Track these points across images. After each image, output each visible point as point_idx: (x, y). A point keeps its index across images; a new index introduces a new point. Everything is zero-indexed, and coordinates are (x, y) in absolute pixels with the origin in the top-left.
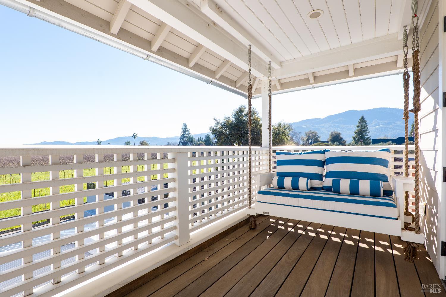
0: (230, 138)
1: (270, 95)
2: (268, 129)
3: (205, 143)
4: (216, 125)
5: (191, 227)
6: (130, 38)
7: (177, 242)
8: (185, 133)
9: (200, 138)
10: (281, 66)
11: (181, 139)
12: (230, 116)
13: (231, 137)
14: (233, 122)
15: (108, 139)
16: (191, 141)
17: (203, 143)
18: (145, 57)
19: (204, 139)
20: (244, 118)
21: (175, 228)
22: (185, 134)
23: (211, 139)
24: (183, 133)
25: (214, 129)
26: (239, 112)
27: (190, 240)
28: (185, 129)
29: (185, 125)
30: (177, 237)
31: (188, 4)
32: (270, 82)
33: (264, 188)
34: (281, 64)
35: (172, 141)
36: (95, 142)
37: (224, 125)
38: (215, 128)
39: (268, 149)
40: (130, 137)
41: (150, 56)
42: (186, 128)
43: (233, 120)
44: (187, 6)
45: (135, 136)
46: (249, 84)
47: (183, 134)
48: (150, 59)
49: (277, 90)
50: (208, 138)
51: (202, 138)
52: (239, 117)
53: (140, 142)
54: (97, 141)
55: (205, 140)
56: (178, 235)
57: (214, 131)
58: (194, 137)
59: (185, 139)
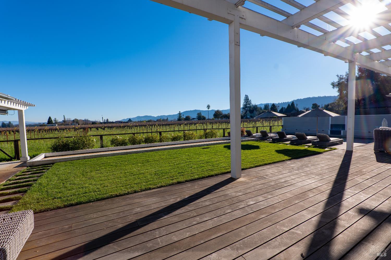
8: (247, 103)
24: (245, 104)
42: (248, 99)
59: (246, 109)
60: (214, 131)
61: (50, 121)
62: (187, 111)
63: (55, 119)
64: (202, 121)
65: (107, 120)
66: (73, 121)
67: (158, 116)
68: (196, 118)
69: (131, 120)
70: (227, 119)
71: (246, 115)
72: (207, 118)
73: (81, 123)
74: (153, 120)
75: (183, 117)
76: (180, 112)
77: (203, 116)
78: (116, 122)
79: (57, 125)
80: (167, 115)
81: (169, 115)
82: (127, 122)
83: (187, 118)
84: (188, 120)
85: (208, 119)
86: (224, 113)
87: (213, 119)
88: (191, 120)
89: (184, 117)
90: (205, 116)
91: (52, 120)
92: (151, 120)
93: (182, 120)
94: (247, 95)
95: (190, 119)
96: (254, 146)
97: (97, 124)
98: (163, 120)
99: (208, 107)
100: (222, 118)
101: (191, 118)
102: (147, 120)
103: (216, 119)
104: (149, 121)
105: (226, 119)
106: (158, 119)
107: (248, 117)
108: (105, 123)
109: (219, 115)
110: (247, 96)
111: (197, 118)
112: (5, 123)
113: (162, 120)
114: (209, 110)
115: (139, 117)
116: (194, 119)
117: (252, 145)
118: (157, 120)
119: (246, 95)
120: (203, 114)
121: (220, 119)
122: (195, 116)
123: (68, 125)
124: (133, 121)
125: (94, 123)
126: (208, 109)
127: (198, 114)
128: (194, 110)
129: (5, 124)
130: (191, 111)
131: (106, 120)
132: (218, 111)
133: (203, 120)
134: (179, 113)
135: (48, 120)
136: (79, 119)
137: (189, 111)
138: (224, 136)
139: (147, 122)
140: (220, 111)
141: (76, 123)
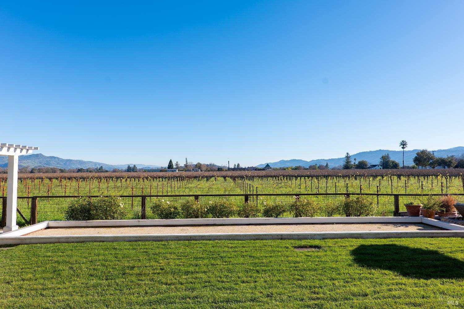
36: (342, 157)
60: (366, 200)
61: (170, 166)
62: (363, 153)
63: (177, 162)
64: (390, 171)
65: (238, 165)
66: (196, 165)
67: (313, 161)
68: (378, 164)
69: (269, 166)
70: (446, 167)
72: (401, 165)
73: (204, 169)
74: (302, 166)
75: (355, 163)
76: (347, 153)
77: (393, 162)
78: (248, 169)
79: (177, 170)
80: (328, 159)
81: (330, 158)
82: (263, 169)
83: (362, 165)
84: (363, 168)
85: (404, 167)
86: (437, 156)
87: (413, 167)
88: (369, 168)
89: (357, 163)
90: (397, 161)
91: (172, 164)
92: (299, 166)
93: (351, 167)
95: (366, 165)
96: (455, 260)
97: (223, 170)
98: (320, 167)
99: (404, 144)
100: (433, 165)
101: (369, 165)
102: (294, 167)
103: (420, 167)
104: (296, 169)
105: (444, 168)
106: (311, 165)
108: (234, 169)
109: (425, 159)
111: (381, 166)
112: (131, 166)
113: (317, 166)
114: (405, 150)
115: (282, 162)
116: (375, 166)
117: (450, 259)
118: (310, 167)
120: (392, 158)
121: (428, 168)
122: (377, 161)
123: (190, 171)
124: (272, 167)
125: (220, 169)
126: (403, 148)
127: (383, 158)
128: (377, 151)
129: (130, 168)
130: (371, 152)
131: (236, 166)
132: (423, 152)
133: (392, 168)
134: (346, 157)
135: (169, 163)
136: (202, 163)
137: (367, 152)
138: (396, 213)
139: (293, 169)
140: (429, 153)
141: (199, 169)
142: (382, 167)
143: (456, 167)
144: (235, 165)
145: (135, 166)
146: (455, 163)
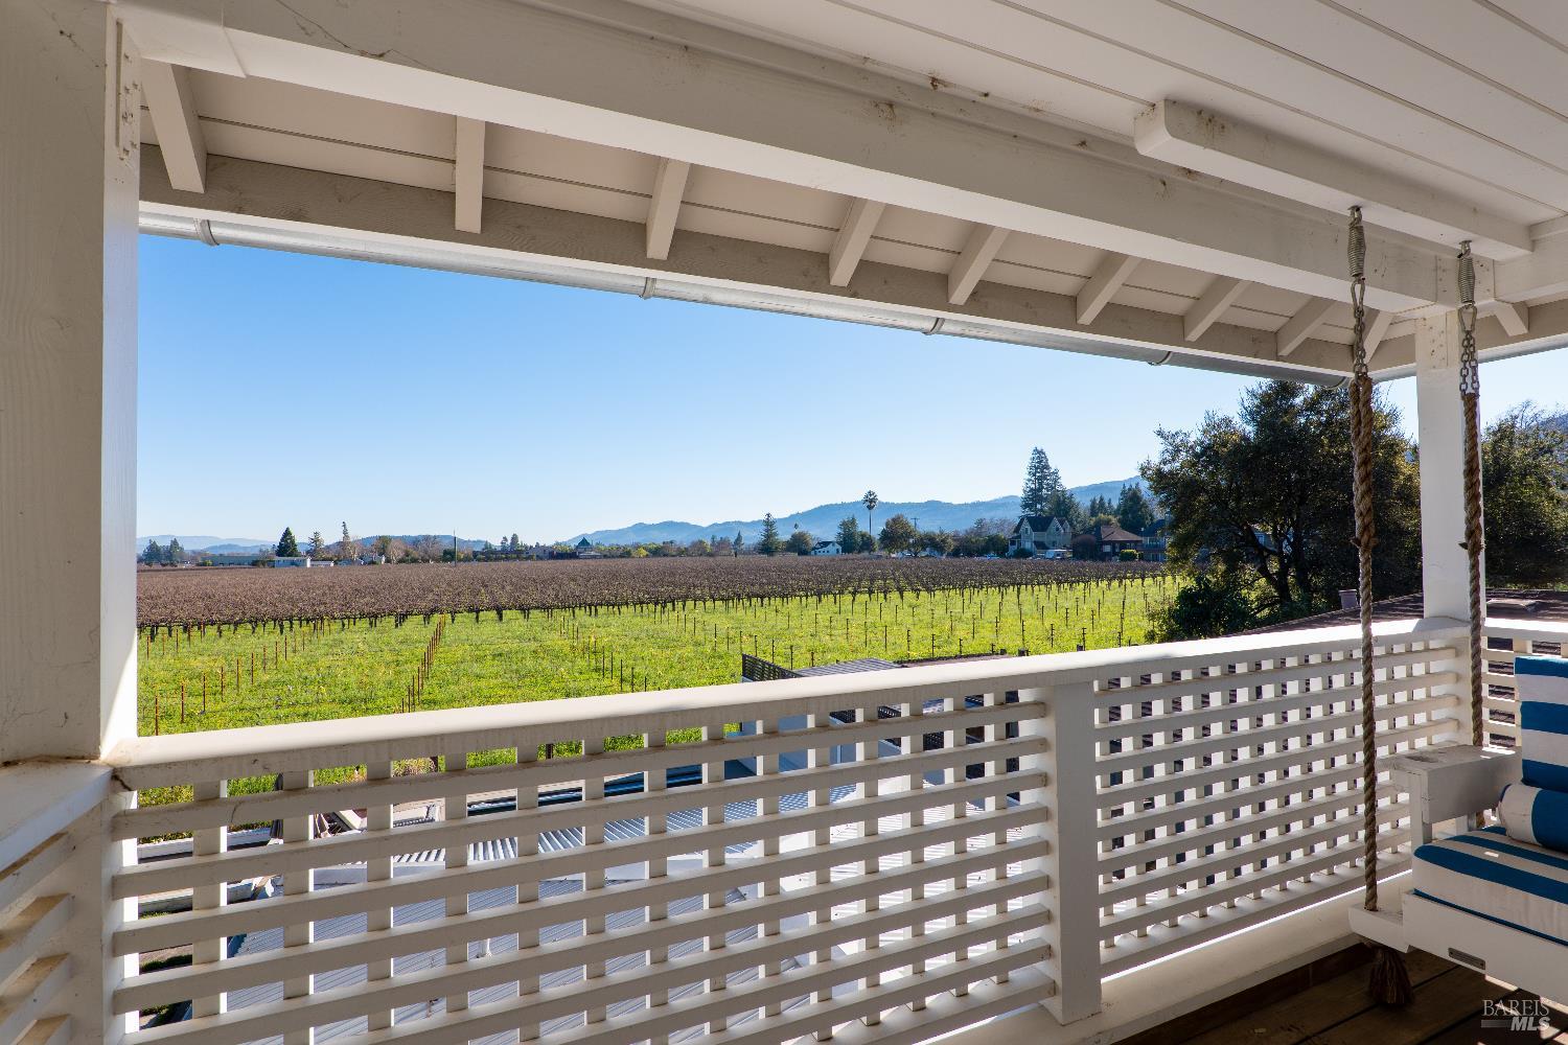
0: (1232, 504)
1: (1470, 390)
2: (1464, 546)
3: (1119, 521)
4: (1167, 456)
5: (1104, 953)
6: (885, 282)
7: (1054, 1004)
8: (1040, 484)
9: (1102, 499)
10: (1533, 245)
11: (1026, 506)
12: (1231, 416)
13: (1238, 500)
14: (1245, 438)
15: (794, 513)
16: (1066, 513)
17: (1114, 520)
18: (929, 325)
19: (1115, 504)
20: (1303, 420)
21: (1045, 952)
22: (1040, 489)
23: (1145, 506)
24: (1033, 486)
25: (1159, 472)
26: (1277, 393)
27: (1104, 1007)
28: (1040, 467)
29: (1040, 455)
30: (1052, 989)
31: (1083, 143)
32: (1468, 333)
33: (1446, 829)
34: (1532, 235)
35: (992, 514)
36: (759, 521)
37: (1203, 453)
38: (1166, 468)
39: (1465, 632)
40: (858, 502)
41: (944, 320)
42: (1047, 467)
43: (1250, 430)
44: (1081, 150)
45: (871, 501)
46: (1357, 373)
47: (1032, 490)
48: (945, 328)
49: (1505, 339)
50: (1131, 499)
51: (1106, 501)
52: (1275, 415)
53: (885, 521)
54: (764, 518)
55: (1118, 509)
56: (1059, 982)
57: (1161, 480)
58: (1077, 499)
59: (1039, 506)
61: (286, 546)
68: (833, 539)
71: (1020, 537)
75: (781, 539)
79: (308, 561)
83: (799, 543)
84: (801, 550)
88: (814, 549)
89: (787, 539)
93: (777, 548)
94: (1039, 449)
100: (913, 549)
101: (815, 542)
107: (1028, 545)
109: (900, 537)
110: (1044, 453)
111: (840, 543)
112: (159, 544)
116: (826, 544)
119: (1036, 450)
129: (158, 549)
132: (898, 520)
134: (766, 521)
141: (381, 555)
142: (840, 548)
143: (956, 553)
144: (505, 539)
145: (175, 543)
146: (952, 544)
